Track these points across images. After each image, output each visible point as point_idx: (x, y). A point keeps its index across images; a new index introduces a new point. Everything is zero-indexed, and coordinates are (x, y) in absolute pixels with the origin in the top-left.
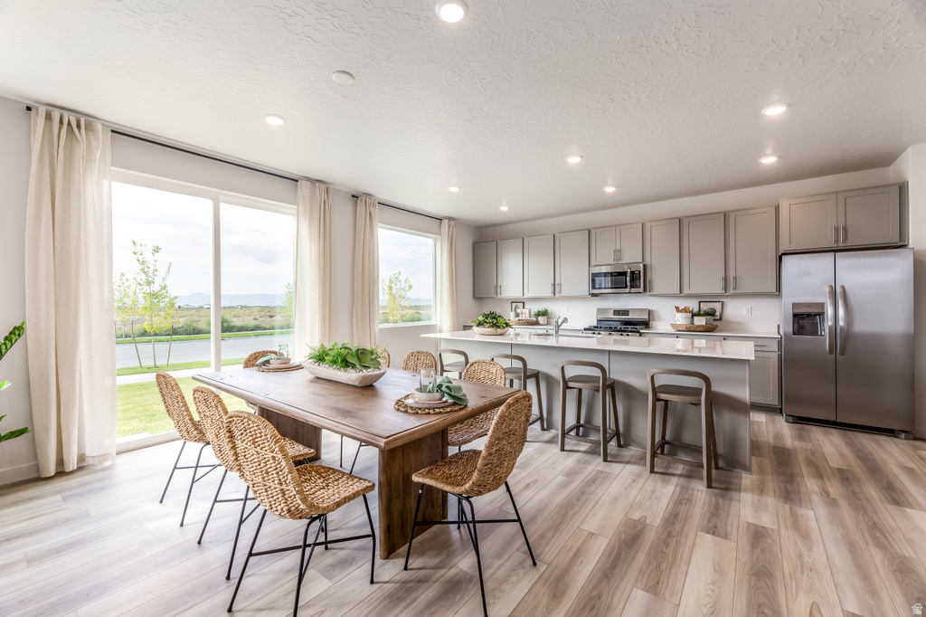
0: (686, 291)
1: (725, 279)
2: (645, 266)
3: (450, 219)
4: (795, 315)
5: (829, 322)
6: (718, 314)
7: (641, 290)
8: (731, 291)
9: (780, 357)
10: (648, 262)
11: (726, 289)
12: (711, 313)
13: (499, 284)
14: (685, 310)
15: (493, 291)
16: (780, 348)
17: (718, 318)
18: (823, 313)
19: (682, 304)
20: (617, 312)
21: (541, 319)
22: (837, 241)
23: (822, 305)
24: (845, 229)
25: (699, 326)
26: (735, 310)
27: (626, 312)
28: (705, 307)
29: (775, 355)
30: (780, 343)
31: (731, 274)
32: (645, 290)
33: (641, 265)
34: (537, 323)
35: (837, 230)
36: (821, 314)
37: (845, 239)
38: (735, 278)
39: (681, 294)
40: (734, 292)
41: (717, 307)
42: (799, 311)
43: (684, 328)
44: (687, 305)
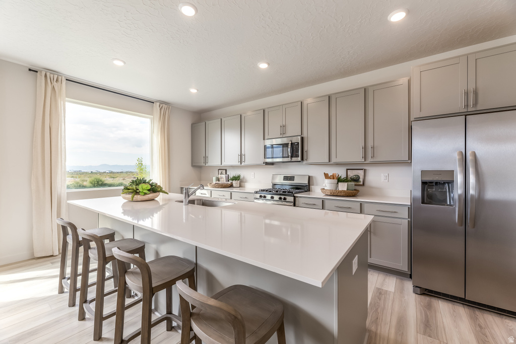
0: (334, 160)
1: (365, 148)
2: (302, 139)
3: (162, 102)
4: (424, 183)
5: (458, 190)
6: (361, 180)
7: (299, 159)
8: (369, 160)
9: (410, 224)
10: (305, 135)
11: (365, 157)
12: (356, 180)
13: (207, 155)
14: (333, 177)
15: (203, 160)
16: (410, 216)
17: (362, 183)
18: (453, 181)
19: (331, 171)
20: (286, 178)
21: (235, 183)
22: (467, 106)
23: (452, 173)
24: (476, 93)
25: (341, 192)
26: (376, 177)
27: (291, 178)
28: (351, 174)
29: (405, 222)
30: (410, 209)
31: (370, 144)
32: (302, 159)
33: (299, 137)
34: (231, 186)
35: (467, 94)
36: (451, 183)
37: (476, 103)
38: (373, 148)
39: (329, 163)
40: (372, 160)
41: (361, 173)
42: (428, 178)
43: (329, 194)
44: (334, 173)
